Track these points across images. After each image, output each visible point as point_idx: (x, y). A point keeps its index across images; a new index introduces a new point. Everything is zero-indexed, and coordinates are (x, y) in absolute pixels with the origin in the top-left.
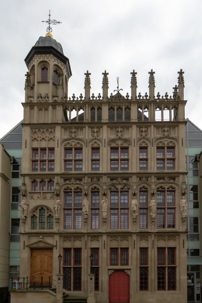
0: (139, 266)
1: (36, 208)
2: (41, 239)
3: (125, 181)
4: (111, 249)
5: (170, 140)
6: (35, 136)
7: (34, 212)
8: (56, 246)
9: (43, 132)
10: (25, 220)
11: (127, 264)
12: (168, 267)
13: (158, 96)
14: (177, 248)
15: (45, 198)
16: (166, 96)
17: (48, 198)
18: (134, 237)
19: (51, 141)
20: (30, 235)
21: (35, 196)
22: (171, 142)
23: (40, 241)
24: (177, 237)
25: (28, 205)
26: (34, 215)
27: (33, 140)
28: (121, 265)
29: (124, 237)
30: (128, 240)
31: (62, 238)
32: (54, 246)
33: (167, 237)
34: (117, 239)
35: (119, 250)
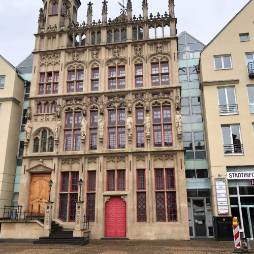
0: (136, 190)
1: (39, 130)
2: (41, 163)
3: (121, 99)
4: (108, 171)
5: (163, 56)
6: (44, 62)
7: (37, 134)
8: (54, 170)
9: (51, 57)
10: (28, 143)
11: (124, 189)
12: (167, 192)
13: (151, 16)
14: (176, 169)
15: (47, 120)
16: (158, 15)
17: (50, 119)
18: (130, 158)
19: (57, 65)
21: (39, 118)
22: (164, 57)
23: (40, 165)
24: (174, 156)
25: (32, 128)
26: (37, 138)
27: (41, 66)
28: (118, 189)
29: (121, 158)
30: (124, 161)
31: (61, 161)
32: (53, 170)
33: (164, 156)
34: (114, 160)
35: (116, 172)
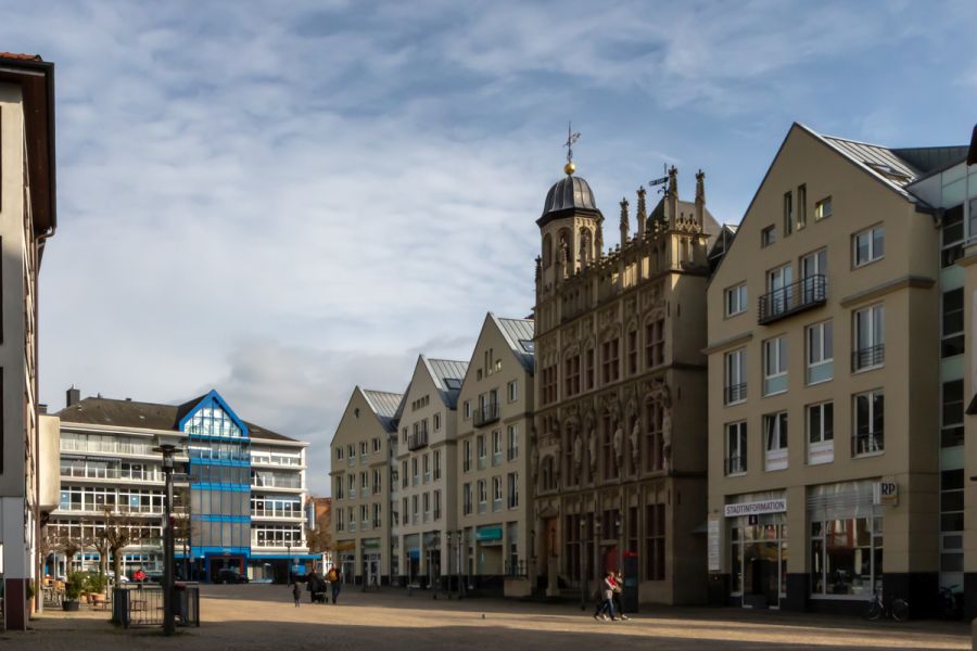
5: (658, 310)
8: (558, 514)
9: (550, 342)
14: (666, 505)
18: (621, 492)
20: (541, 499)
22: (660, 312)
26: (545, 470)
27: (543, 359)
29: (615, 492)
31: (564, 500)
33: (655, 486)
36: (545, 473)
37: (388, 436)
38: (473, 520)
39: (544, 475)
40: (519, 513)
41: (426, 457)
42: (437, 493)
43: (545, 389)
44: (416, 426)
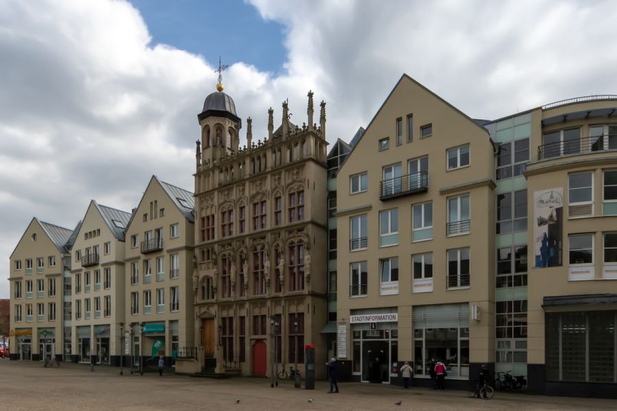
1: (204, 278)
3: (262, 241)
4: (253, 317)
6: (203, 205)
7: (204, 282)
9: (208, 199)
11: (265, 334)
14: (305, 314)
16: (297, 129)
17: (211, 267)
18: (269, 303)
20: (200, 305)
21: (203, 266)
22: (300, 186)
23: (206, 312)
24: (305, 300)
25: (198, 277)
26: (204, 286)
27: (202, 210)
28: (261, 334)
29: (263, 303)
30: (264, 307)
31: (219, 307)
32: (214, 316)
34: (258, 306)
35: (260, 317)
36: (203, 288)
37: (62, 255)
38: (140, 318)
39: (202, 290)
40: (181, 314)
41: (97, 273)
42: (107, 298)
43: (203, 231)
44: (88, 250)
